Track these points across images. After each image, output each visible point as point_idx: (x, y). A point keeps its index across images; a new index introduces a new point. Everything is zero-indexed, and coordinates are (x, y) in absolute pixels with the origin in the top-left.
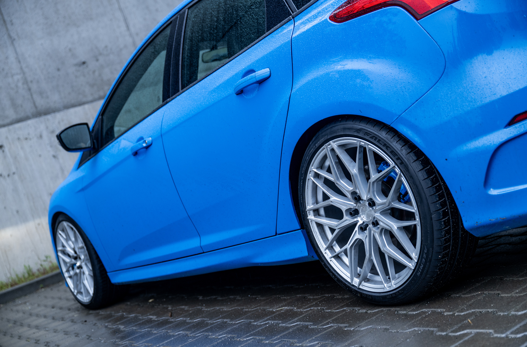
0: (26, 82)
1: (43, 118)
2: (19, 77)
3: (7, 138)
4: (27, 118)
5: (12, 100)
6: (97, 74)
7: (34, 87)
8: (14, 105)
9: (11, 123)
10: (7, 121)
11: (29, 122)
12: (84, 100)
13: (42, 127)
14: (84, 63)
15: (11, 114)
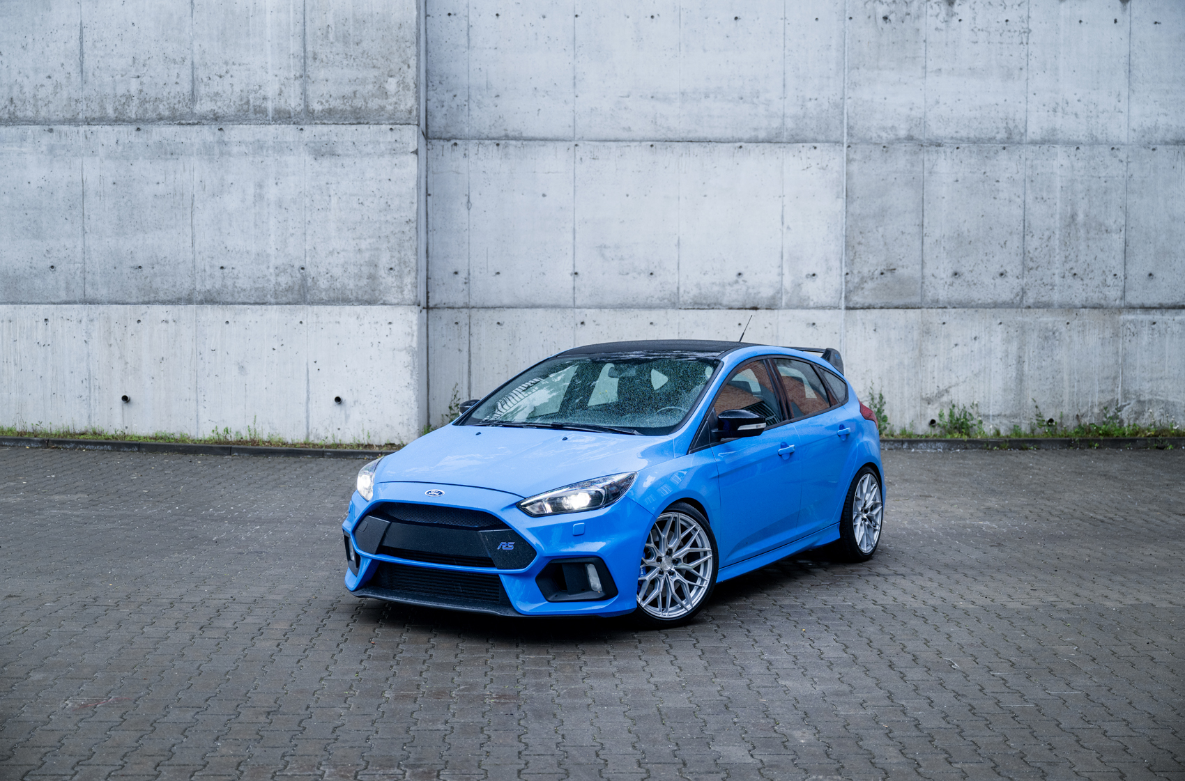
0: (84, 271)
1: (87, 306)
2: (79, 265)
3: (53, 314)
4: (75, 303)
5: (68, 283)
6: (148, 279)
7: (89, 277)
8: (67, 289)
9: (60, 303)
10: (58, 300)
11: (75, 306)
12: (129, 300)
13: (85, 313)
14: (140, 267)
15: (63, 296)
